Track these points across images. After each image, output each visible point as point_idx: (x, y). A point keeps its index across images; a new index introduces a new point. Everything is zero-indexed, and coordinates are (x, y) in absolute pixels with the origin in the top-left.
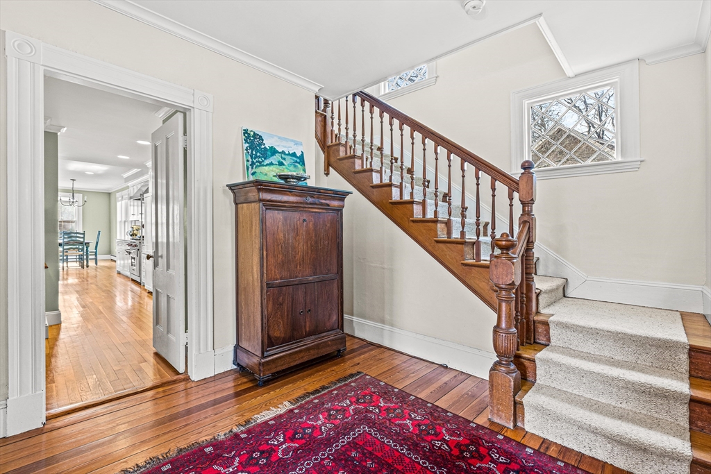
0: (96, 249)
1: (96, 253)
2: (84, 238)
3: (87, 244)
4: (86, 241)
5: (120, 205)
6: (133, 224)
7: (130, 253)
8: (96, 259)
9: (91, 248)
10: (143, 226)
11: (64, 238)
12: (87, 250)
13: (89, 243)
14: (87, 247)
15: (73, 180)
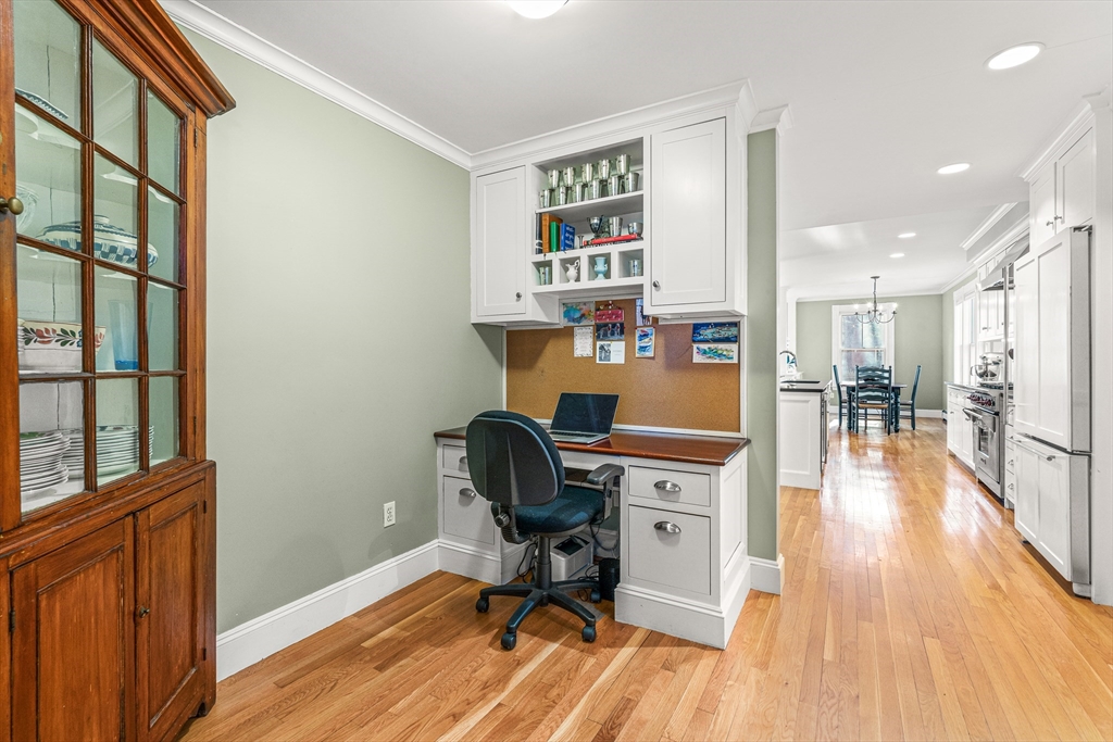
0: (913, 399)
1: (912, 405)
2: (889, 378)
3: (897, 390)
4: (893, 385)
5: (961, 313)
6: (988, 349)
7: (974, 419)
8: (913, 418)
9: (904, 397)
10: (1011, 353)
11: (858, 378)
12: (896, 400)
13: (899, 388)
14: (897, 396)
15: (875, 278)
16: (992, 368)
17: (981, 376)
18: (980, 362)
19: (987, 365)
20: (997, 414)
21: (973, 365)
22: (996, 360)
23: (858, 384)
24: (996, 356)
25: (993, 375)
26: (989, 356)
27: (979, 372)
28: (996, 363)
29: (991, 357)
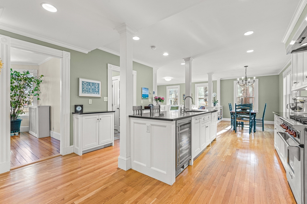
0: (263, 118)
1: (263, 120)
8: (263, 125)
9: (259, 117)
12: (254, 118)
13: (255, 113)
14: (255, 117)
15: (246, 67)
16: (299, 105)
17: (293, 109)
18: (292, 102)
19: (297, 103)
20: (302, 146)
21: (288, 103)
22: (302, 100)
23: (236, 111)
24: (302, 98)
25: (300, 109)
26: (298, 98)
27: (291, 107)
28: (302, 102)
29: (299, 99)
